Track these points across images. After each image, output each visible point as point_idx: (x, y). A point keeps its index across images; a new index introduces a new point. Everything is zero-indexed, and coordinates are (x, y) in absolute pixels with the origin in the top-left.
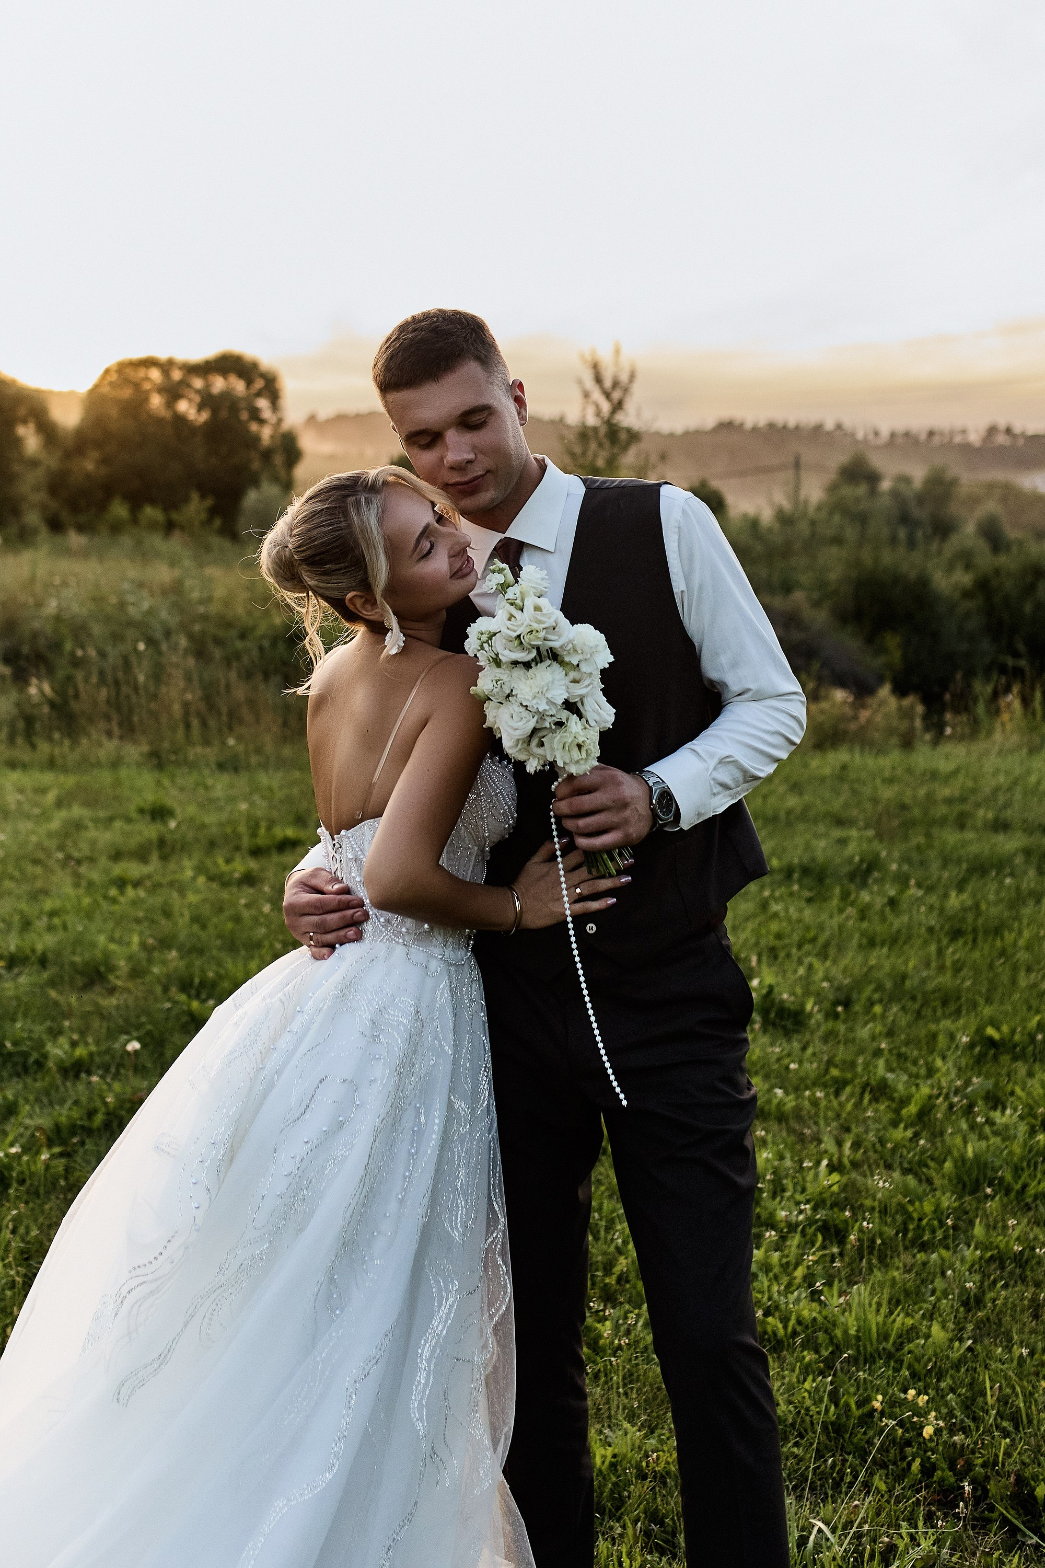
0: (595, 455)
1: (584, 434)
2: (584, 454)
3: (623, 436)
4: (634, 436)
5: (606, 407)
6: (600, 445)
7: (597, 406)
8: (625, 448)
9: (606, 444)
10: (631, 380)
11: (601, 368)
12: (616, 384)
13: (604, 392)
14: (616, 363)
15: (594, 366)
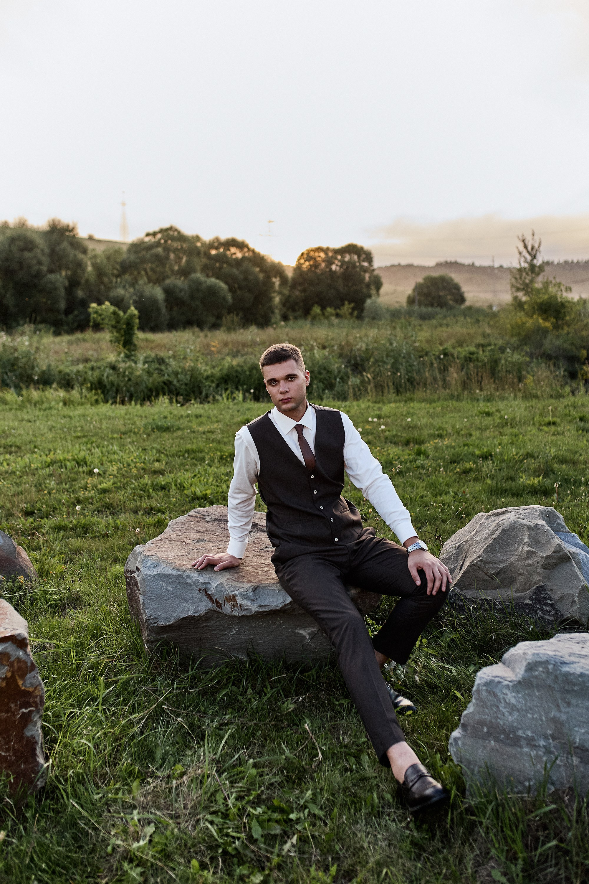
0: (525, 278)
1: (521, 270)
2: (521, 278)
3: (537, 269)
4: (541, 269)
5: (529, 258)
6: (527, 274)
7: (525, 258)
8: (538, 274)
9: (530, 273)
10: (539, 247)
11: (526, 242)
12: (533, 248)
13: (528, 252)
14: (533, 239)
15: (523, 241)
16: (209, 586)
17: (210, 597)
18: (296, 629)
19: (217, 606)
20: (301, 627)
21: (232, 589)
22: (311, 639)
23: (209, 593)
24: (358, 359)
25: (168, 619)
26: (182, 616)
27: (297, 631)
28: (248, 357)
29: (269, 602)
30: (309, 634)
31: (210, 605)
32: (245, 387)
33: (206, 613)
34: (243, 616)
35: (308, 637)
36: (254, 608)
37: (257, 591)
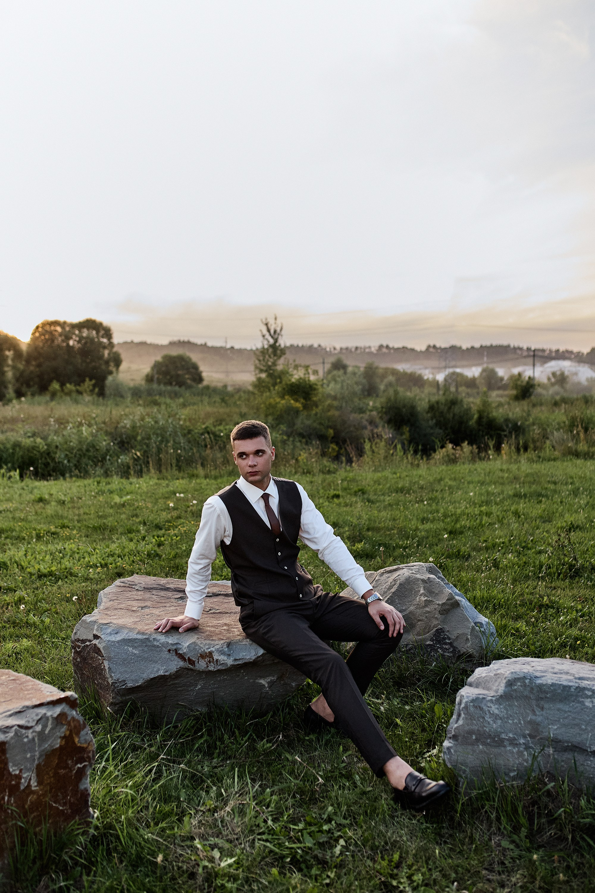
0: (268, 360)
1: (263, 352)
2: (263, 360)
3: (279, 352)
4: (283, 352)
5: (272, 341)
6: (270, 356)
7: (267, 339)
8: (280, 357)
9: (272, 356)
10: (281, 330)
11: (269, 325)
12: (275, 332)
13: (270, 335)
14: (275, 323)
15: (267, 324)
16: (179, 646)
17: (181, 657)
18: (257, 679)
19: (190, 664)
20: (261, 677)
21: (207, 647)
22: (270, 687)
23: (181, 652)
24: (124, 436)
25: (137, 681)
26: (152, 676)
27: (257, 681)
28: (9, 434)
29: (243, 655)
30: (268, 683)
31: (181, 664)
32: (9, 465)
33: (177, 672)
34: (218, 670)
35: (266, 686)
36: (230, 662)
37: (230, 647)
